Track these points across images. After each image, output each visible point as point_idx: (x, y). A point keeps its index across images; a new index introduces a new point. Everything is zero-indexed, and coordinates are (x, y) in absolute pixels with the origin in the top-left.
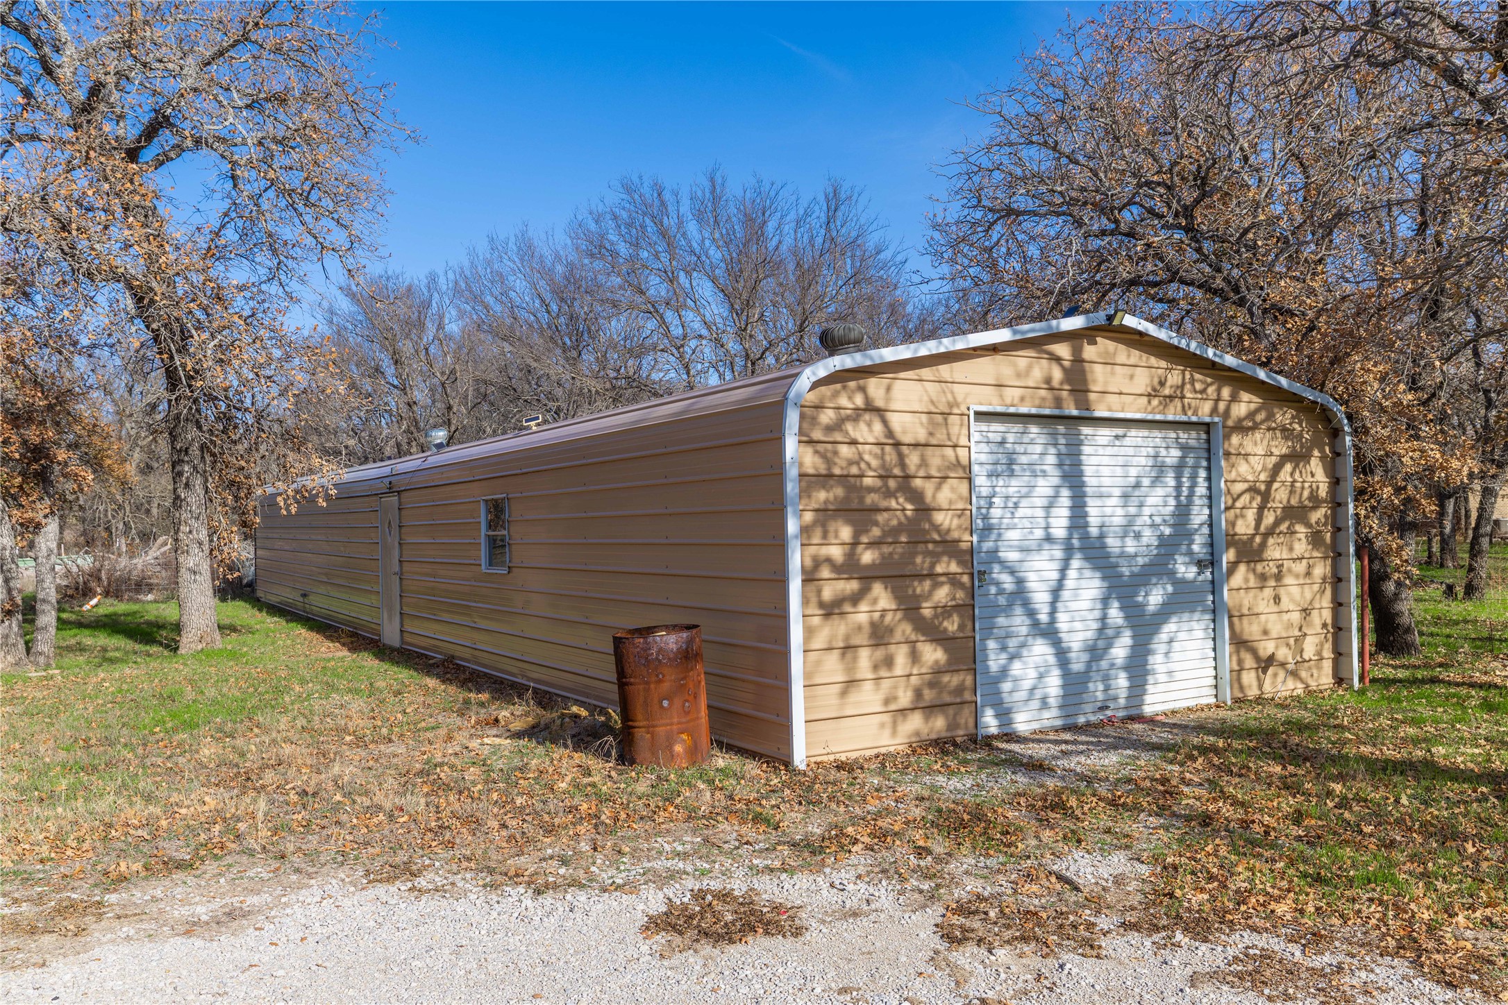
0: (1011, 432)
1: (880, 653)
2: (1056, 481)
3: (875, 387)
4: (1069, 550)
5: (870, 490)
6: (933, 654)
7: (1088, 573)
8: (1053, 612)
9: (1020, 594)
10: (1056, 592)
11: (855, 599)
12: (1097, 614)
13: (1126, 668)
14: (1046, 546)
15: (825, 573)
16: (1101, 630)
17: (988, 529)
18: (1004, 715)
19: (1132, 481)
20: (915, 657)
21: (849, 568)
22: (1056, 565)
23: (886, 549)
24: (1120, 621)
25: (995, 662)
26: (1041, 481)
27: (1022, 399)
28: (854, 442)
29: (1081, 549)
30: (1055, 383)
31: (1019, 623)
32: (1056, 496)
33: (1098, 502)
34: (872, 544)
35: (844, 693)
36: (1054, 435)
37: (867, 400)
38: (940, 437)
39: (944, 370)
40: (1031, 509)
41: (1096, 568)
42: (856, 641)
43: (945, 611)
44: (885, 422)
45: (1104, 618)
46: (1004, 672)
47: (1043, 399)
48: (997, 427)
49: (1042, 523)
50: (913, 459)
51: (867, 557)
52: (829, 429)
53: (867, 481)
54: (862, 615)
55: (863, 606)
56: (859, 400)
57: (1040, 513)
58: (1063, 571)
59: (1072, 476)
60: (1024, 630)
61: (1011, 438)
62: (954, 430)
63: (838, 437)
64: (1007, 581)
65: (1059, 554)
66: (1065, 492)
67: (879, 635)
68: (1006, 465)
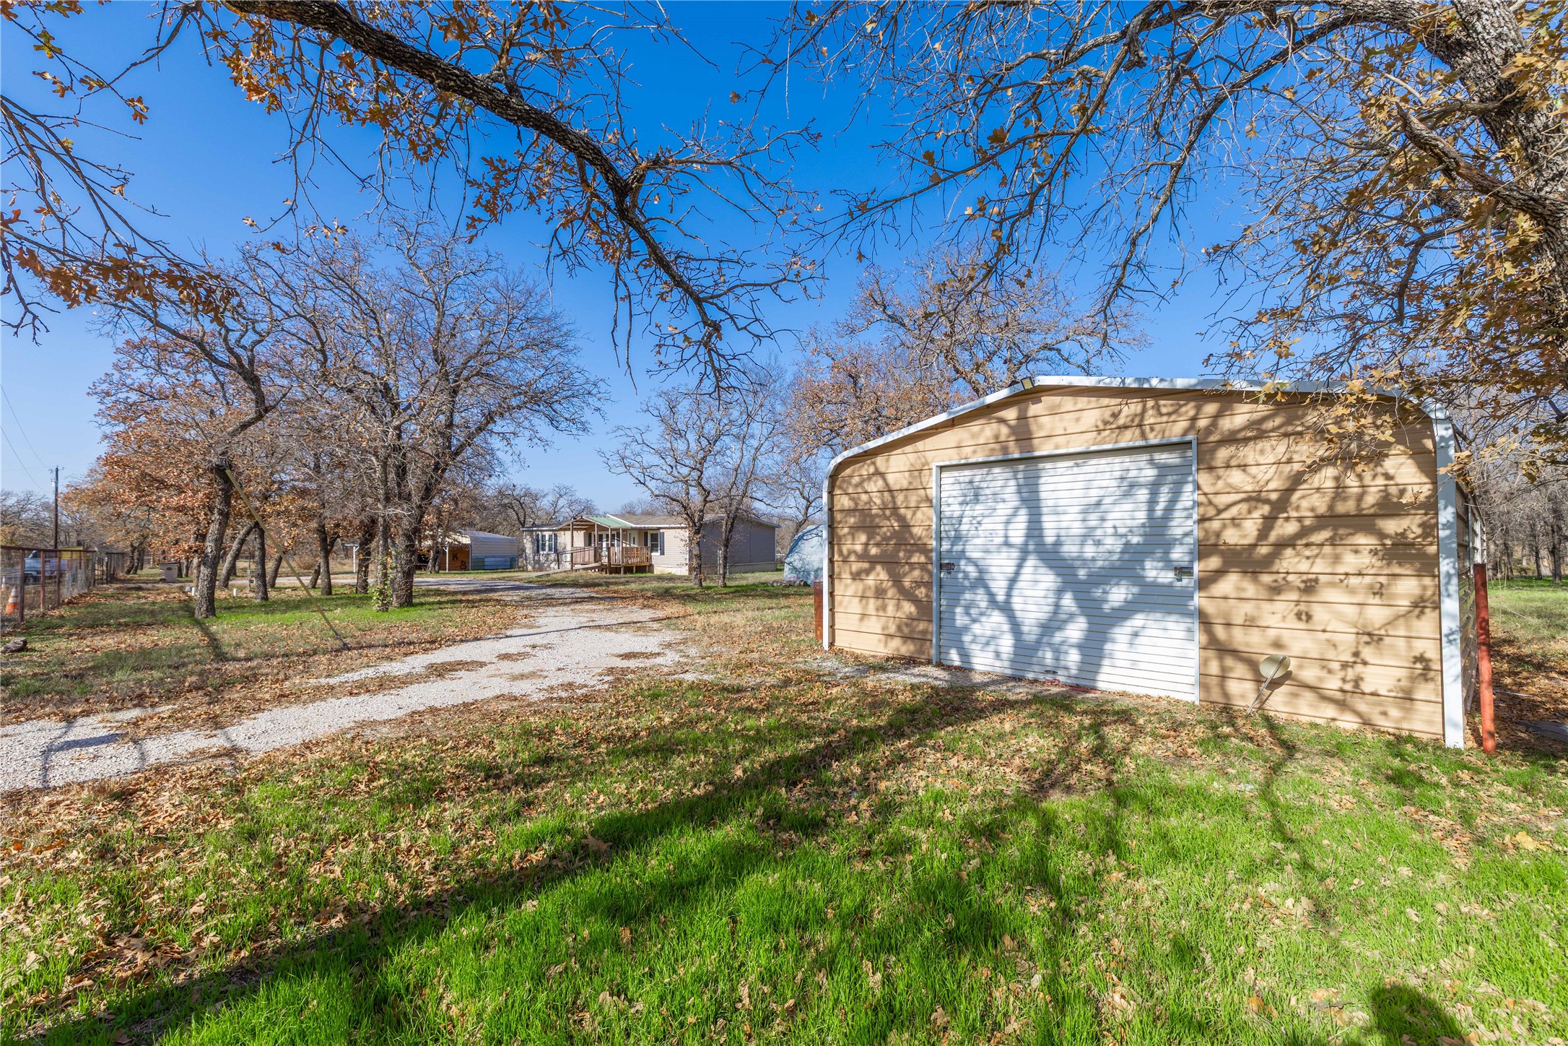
0: (978, 474)
1: (880, 601)
2: (1016, 504)
3: (880, 460)
4: (1024, 553)
5: (877, 515)
6: (909, 608)
7: (1043, 570)
8: (1009, 595)
9: (981, 582)
10: (1013, 581)
11: (868, 572)
12: (1051, 601)
13: (1080, 647)
14: (1004, 549)
15: (853, 558)
16: (1055, 613)
17: (958, 538)
18: (965, 655)
19: (1093, 500)
20: (898, 607)
21: (864, 556)
22: (1014, 562)
23: (884, 547)
24: (1074, 609)
25: (961, 620)
26: (1001, 505)
27: (974, 452)
28: (866, 492)
29: (1037, 552)
30: (1002, 438)
31: (981, 599)
32: (1014, 515)
33: (1054, 518)
34: (878, 545)
35: (862, 620)
36: (1016, 472)
37: (876, 469)
38: (916, 484)
39: (920, 445)
40: (993, 525)
41: (1051, 567)
42: (868, 594)
43: (918, 584)
44: (885, 480)
45: (1057, 606)
46: (966, 629)
47: (993, 450)
48: (967, 473)
49: (1002, 533)
50: (900, 498)
51: (874, 551)
52: (856, 486)
53: (874, 512)
54: (871, 580)
55: (872, 577)
56: (872, 470)
57: (1001, 526)
58: (1020, 566)
59: (1031, 501)
60: (984, 604)
61: (977, 478)
62: (925, 480)
63: (860, 490)
64: (971, 569)
65: (1015, 554)
66: (1023, 511)
67: (880, 593)
68: (974, 495)
